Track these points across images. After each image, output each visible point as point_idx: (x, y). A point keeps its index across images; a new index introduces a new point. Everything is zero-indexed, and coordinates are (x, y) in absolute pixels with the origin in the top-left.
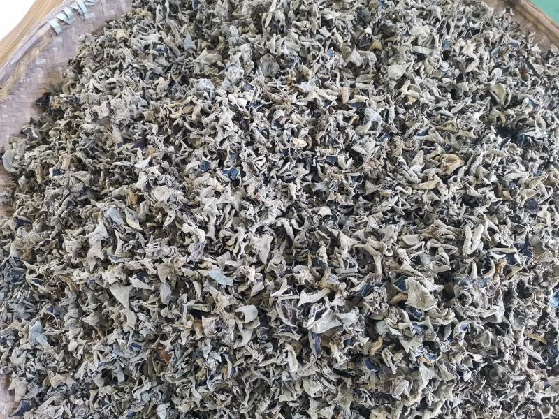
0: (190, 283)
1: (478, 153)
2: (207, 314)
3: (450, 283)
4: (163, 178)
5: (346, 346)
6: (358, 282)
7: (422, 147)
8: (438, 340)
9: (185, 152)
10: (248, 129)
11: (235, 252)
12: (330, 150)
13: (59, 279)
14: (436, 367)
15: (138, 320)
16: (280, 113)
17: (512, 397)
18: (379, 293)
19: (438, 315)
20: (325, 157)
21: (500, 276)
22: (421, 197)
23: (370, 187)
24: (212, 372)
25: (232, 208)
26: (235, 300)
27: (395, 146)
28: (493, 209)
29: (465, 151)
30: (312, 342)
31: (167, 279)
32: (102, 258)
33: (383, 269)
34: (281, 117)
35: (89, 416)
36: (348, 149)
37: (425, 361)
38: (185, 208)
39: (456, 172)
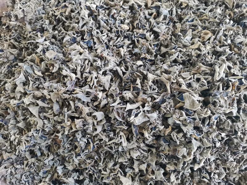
0: (68, 102)
1: (220, 28)
2: (78, 118)
3: (207, 97)
4: (51, 47)
5: (151, 131)
6: (158, 97)
7: (191, 27)
8: (202, 126)
9: (63, 33)
10: (97, 20)
11: (91, 85)
12: (141, 31)
13: (5, 105)
14: (201, 140)
15: (44, 124)
16: (114, 11)
17: (240, 156)
18: (169, 102)
19: (201, 112)
20: (139, 34)
21: (235, 91)
22: (191, 52)
23: (163, 50)
24: (83, 148)
25: (89, 61)
26: (92, 110)
27: (176, 28)
28: (229, 57)
29: (213, 29)
30: (134, 130)
31: (57, 101)
32: (23, 91)
33: (171, 90)
34: (115, 13)
35: (24, 173)
36: (152, 30)
37: (195, 137)
38: (64, 62)
39: (209, 39)
